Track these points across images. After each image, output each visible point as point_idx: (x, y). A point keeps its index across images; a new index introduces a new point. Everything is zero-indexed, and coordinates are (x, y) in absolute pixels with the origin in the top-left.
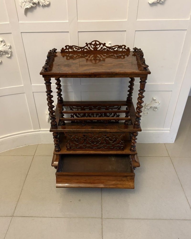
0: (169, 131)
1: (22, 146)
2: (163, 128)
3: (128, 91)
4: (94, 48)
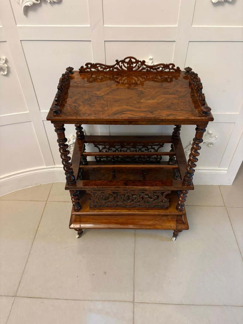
0: (226, 172)
1: (32, 185)
2: (219, 167)
4: (127, 68)
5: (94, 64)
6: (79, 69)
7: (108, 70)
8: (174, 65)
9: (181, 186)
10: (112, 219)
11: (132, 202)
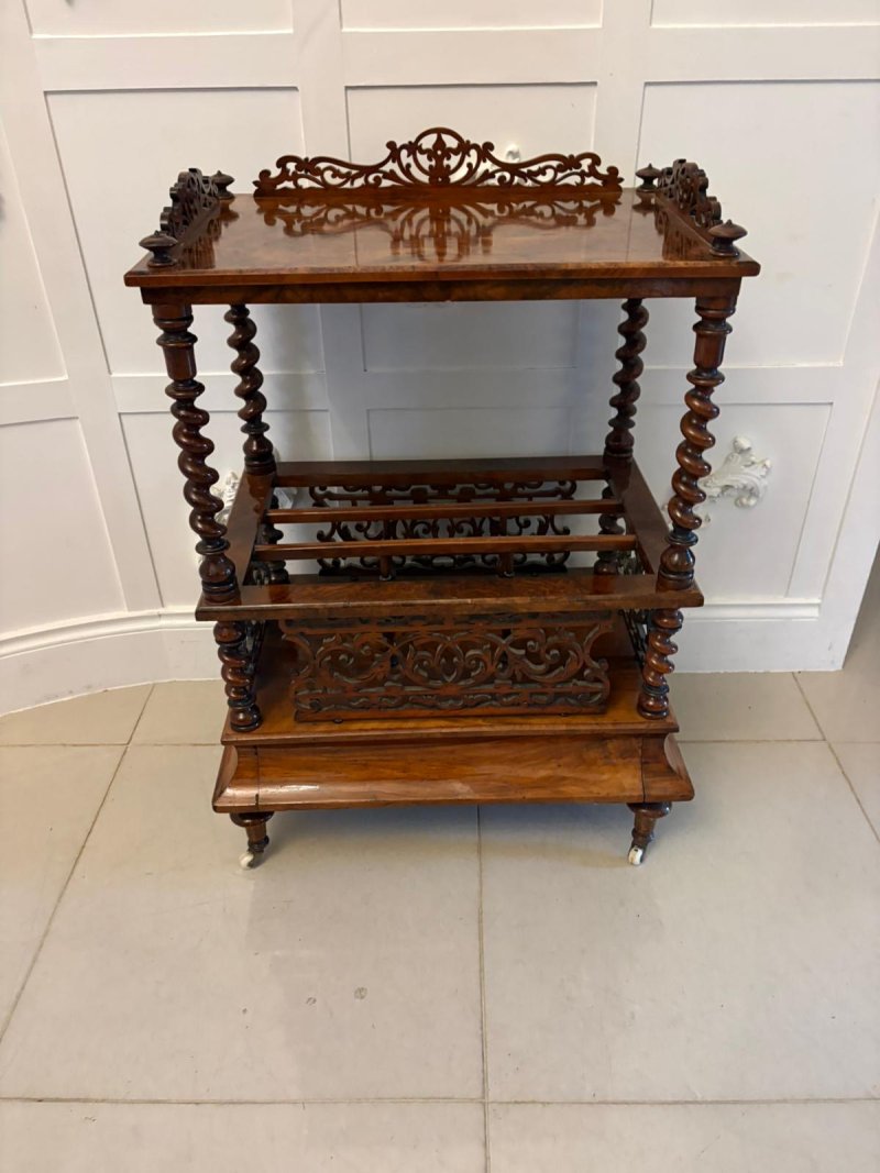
0: (814, 612)
1: (71, 692)
2: (787, 595)
3: (614, 402)
4: (432, 172)
5: (307, 159)
6: (255, 183)
7: (359, 182)
8: (596, 160)
9: (653, 591)
10: (383, 767)
11: (462, 683)
